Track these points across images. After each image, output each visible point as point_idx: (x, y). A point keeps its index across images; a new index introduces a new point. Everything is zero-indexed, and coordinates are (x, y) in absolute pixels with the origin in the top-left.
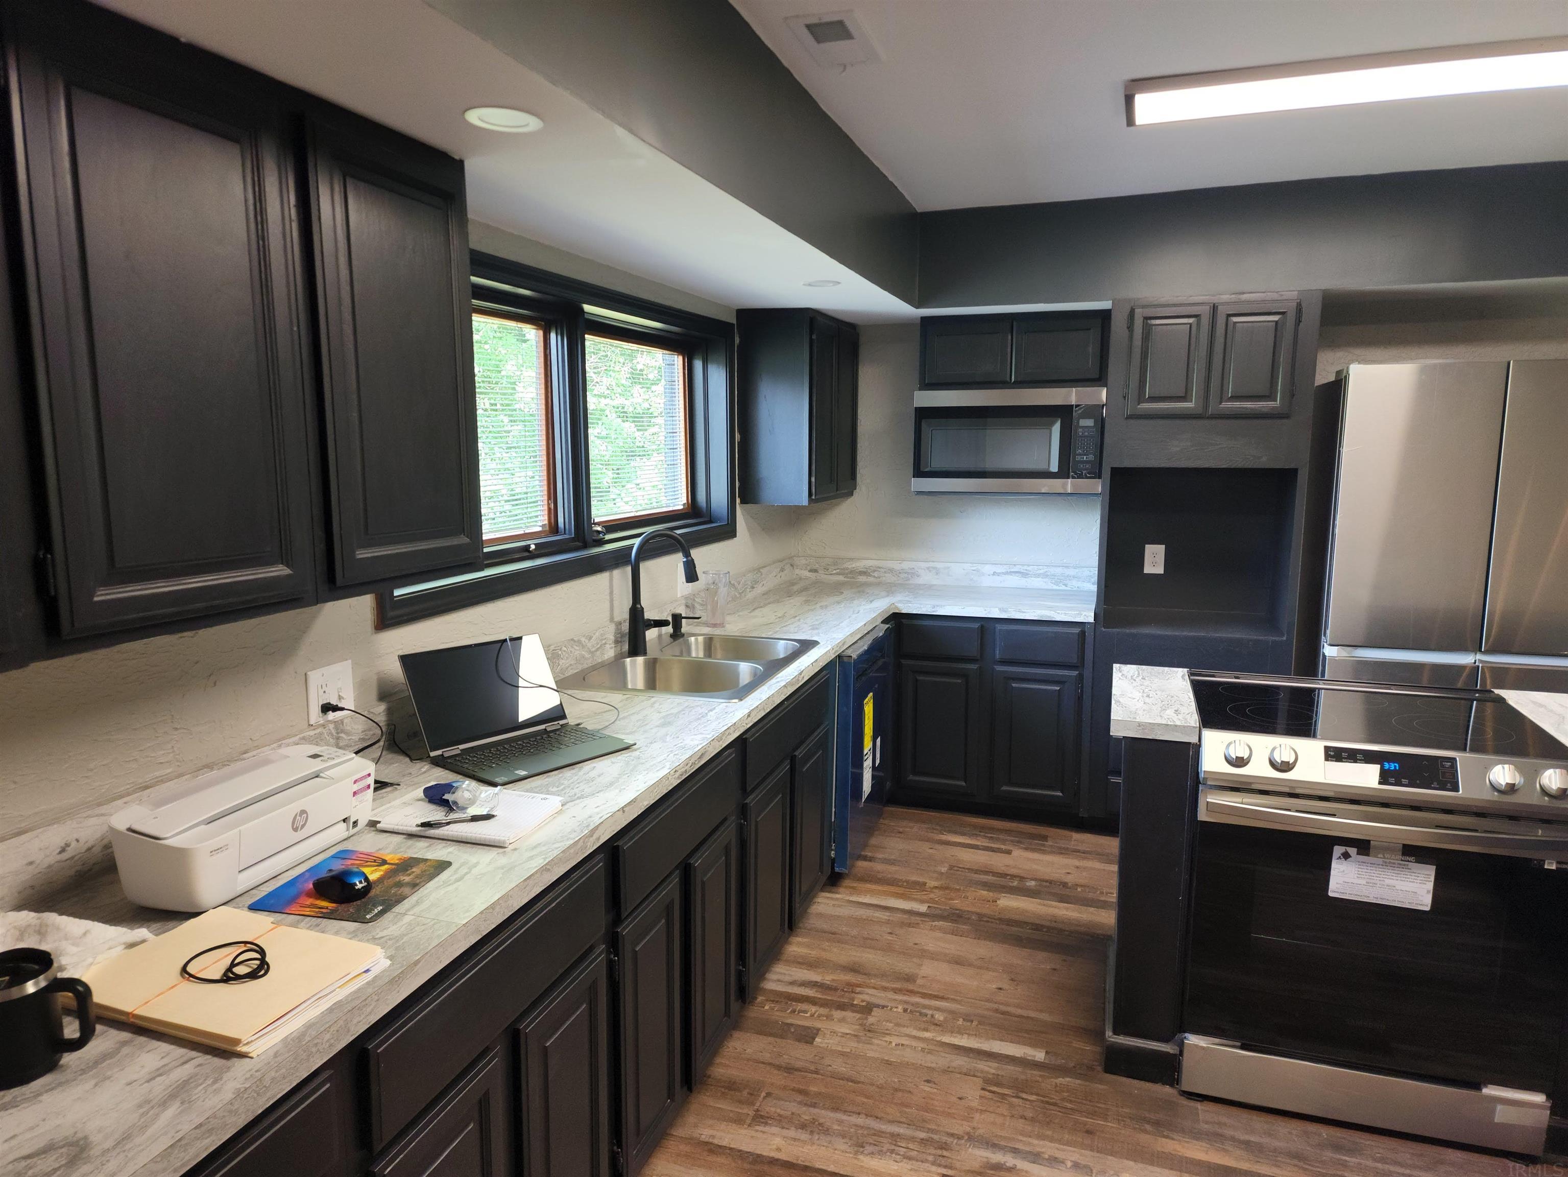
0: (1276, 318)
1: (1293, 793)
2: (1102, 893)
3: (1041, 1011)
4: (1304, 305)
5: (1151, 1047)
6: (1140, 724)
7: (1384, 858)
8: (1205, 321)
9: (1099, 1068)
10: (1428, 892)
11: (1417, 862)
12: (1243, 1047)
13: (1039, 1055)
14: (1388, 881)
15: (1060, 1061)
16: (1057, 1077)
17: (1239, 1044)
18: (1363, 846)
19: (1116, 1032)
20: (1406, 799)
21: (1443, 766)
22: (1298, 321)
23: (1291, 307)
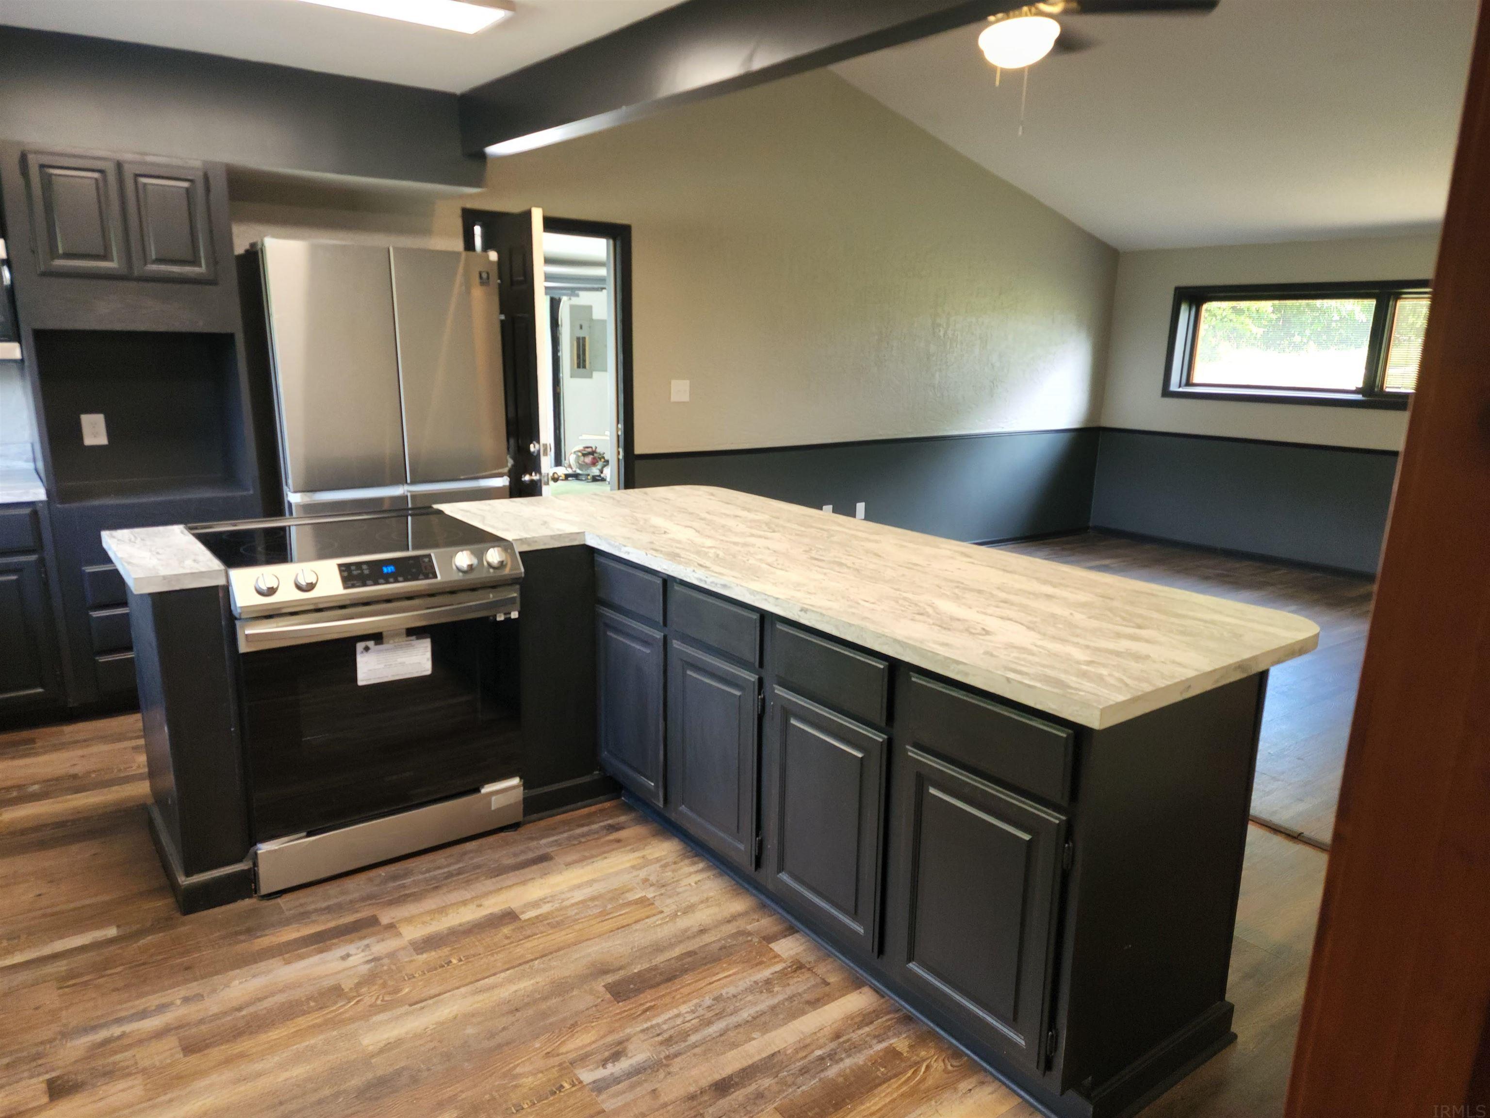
0: (185, 184)
1: (319, 609)
2: (120, 770)
3: (96, 895)
4: (210, 174)
5: (225, 873)
6: (165, 578)
7: (395, 642)
8: (112, 178)
9: (178, 915)
10: (428, 660)
11: (418, 639)
12: (309, 835)
13: (112, 932)
14: (399, 660)
15: (135, 927)
16: (138, 941)
17: (304, 834)
18: (378, 638)
19: (188, 874)
20: (405, 592)
21: (424, 562)
22: (208, 190)
23: (199, 176)
